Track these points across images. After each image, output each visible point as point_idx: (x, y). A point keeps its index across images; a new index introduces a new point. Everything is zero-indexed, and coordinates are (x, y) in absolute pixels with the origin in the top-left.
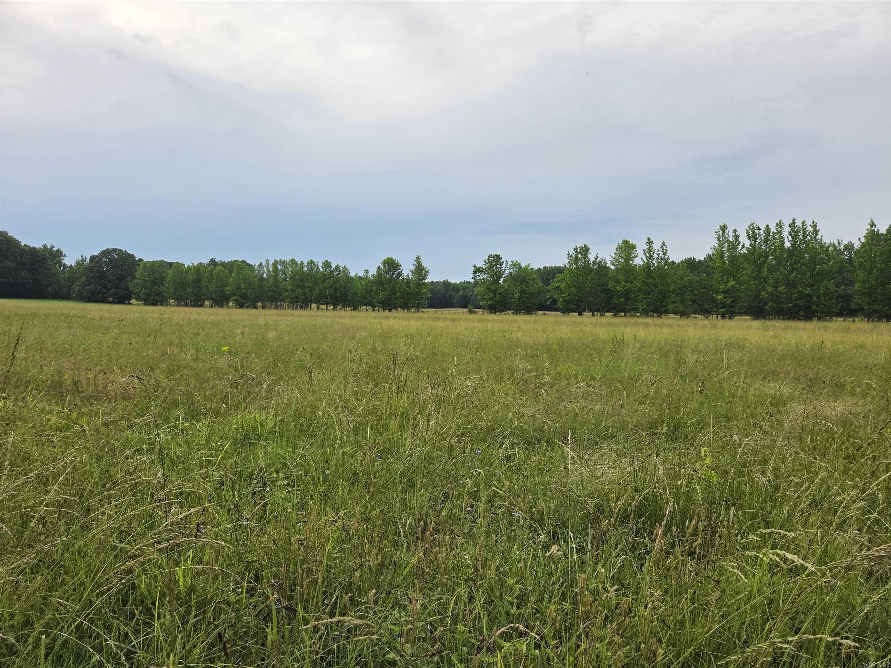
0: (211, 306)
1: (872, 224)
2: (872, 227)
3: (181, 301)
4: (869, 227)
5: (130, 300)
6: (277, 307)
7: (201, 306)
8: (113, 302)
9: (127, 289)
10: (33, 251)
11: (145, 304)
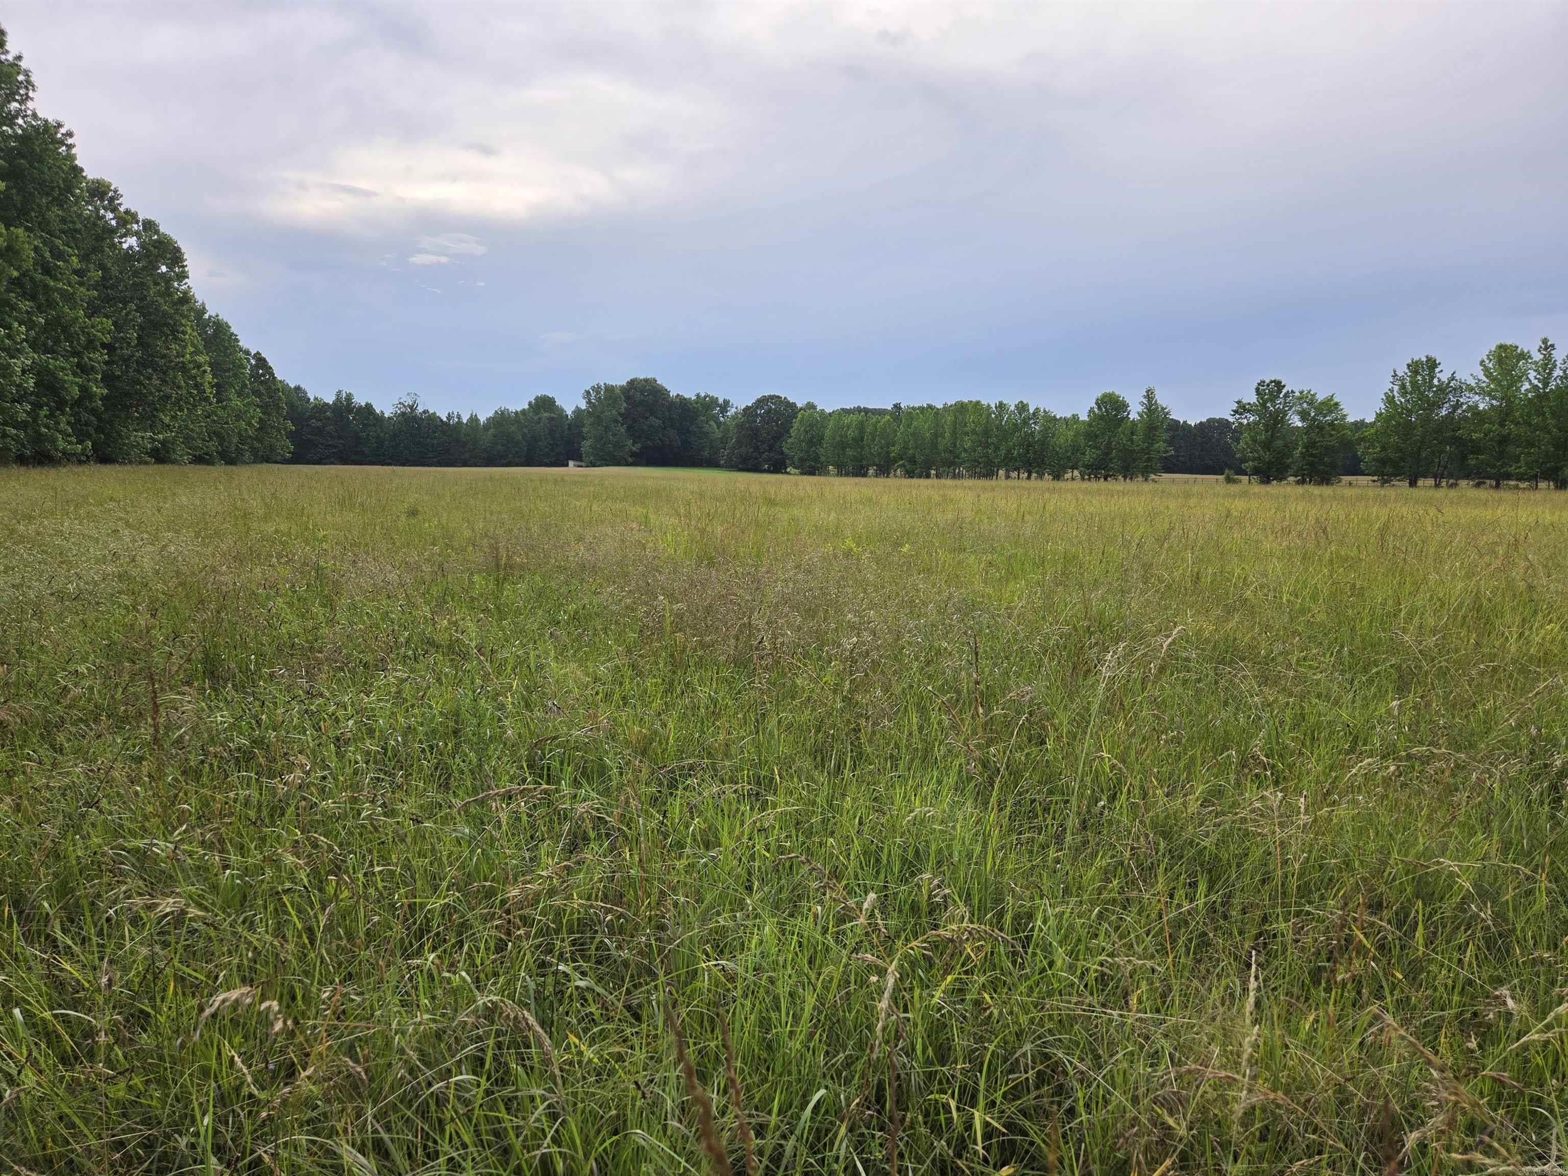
0: (876, 476)
3: (841, 470)
5: (786, 468)
6: (954, 477)
7: (865, 475)
8: (769, 471)
9: (782, 453)
10: (683, 403)
11: (802, 474)
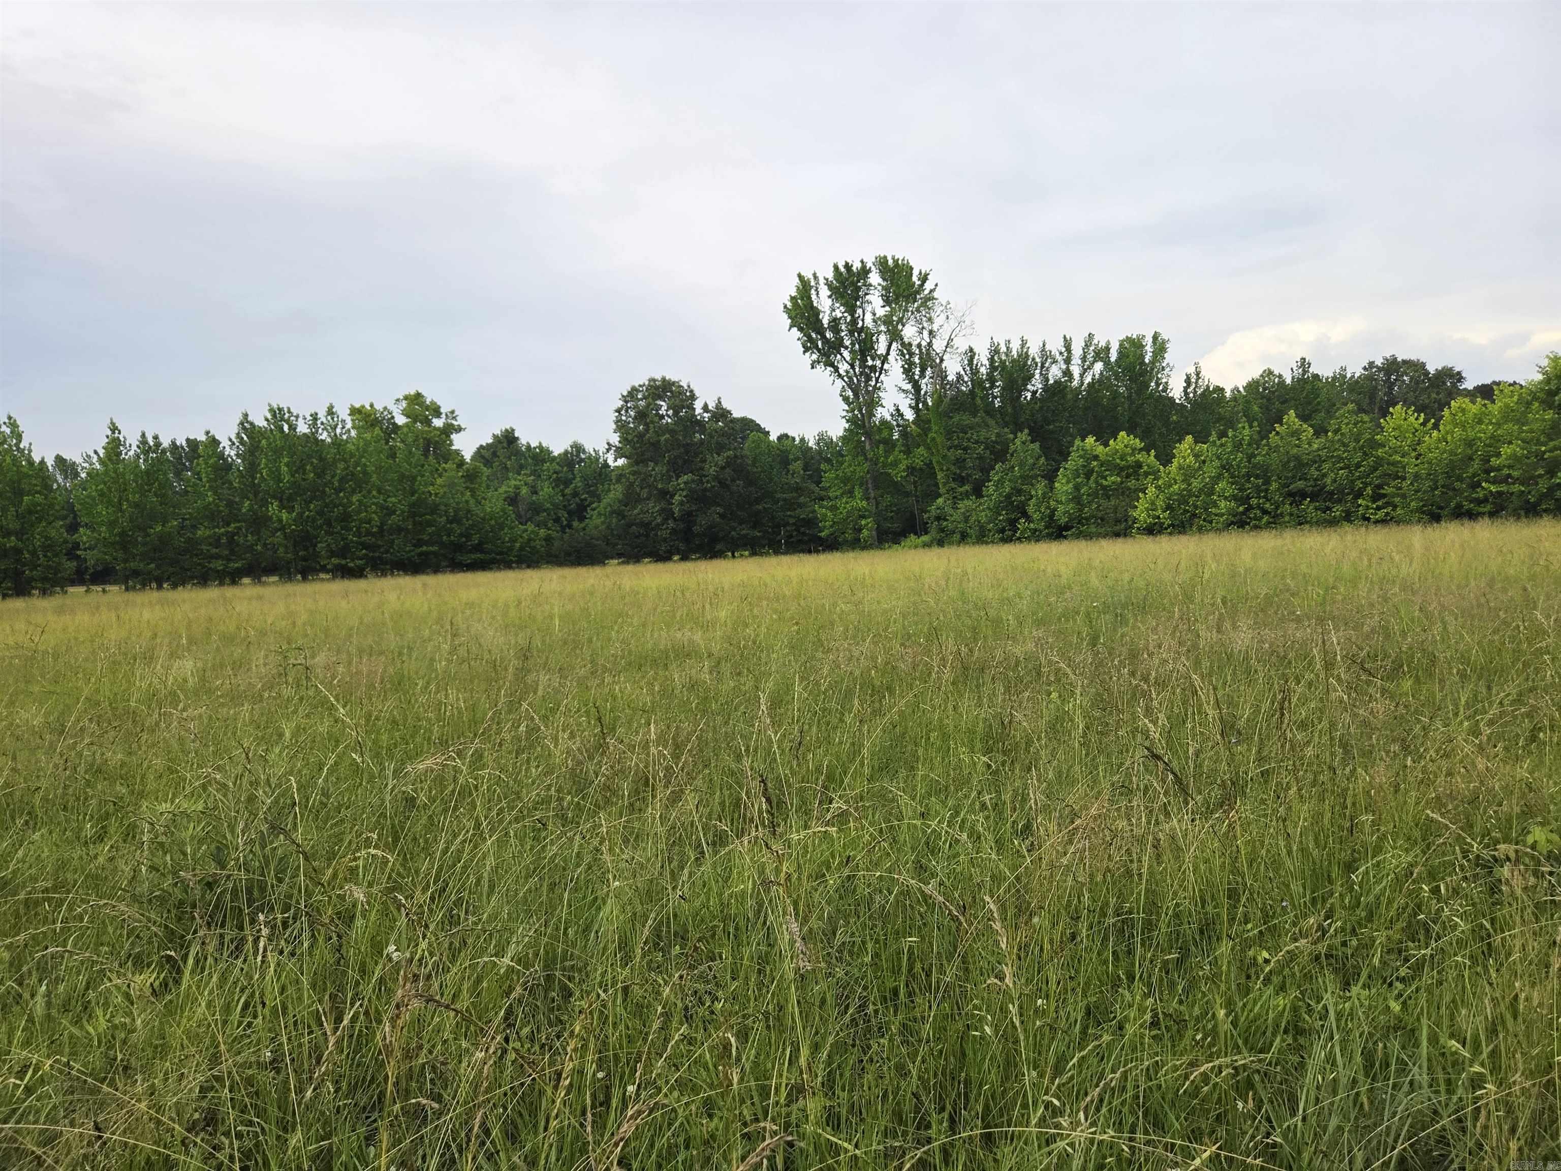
1: (114, 428)
2: (114, 433)
4: (109, 433)
